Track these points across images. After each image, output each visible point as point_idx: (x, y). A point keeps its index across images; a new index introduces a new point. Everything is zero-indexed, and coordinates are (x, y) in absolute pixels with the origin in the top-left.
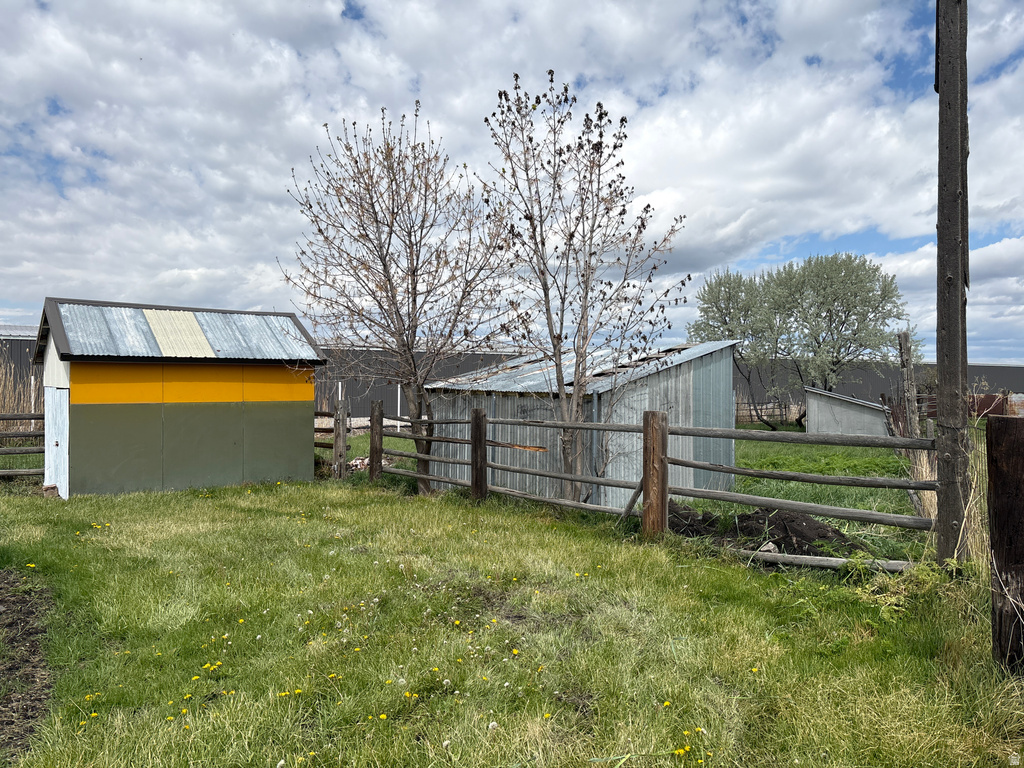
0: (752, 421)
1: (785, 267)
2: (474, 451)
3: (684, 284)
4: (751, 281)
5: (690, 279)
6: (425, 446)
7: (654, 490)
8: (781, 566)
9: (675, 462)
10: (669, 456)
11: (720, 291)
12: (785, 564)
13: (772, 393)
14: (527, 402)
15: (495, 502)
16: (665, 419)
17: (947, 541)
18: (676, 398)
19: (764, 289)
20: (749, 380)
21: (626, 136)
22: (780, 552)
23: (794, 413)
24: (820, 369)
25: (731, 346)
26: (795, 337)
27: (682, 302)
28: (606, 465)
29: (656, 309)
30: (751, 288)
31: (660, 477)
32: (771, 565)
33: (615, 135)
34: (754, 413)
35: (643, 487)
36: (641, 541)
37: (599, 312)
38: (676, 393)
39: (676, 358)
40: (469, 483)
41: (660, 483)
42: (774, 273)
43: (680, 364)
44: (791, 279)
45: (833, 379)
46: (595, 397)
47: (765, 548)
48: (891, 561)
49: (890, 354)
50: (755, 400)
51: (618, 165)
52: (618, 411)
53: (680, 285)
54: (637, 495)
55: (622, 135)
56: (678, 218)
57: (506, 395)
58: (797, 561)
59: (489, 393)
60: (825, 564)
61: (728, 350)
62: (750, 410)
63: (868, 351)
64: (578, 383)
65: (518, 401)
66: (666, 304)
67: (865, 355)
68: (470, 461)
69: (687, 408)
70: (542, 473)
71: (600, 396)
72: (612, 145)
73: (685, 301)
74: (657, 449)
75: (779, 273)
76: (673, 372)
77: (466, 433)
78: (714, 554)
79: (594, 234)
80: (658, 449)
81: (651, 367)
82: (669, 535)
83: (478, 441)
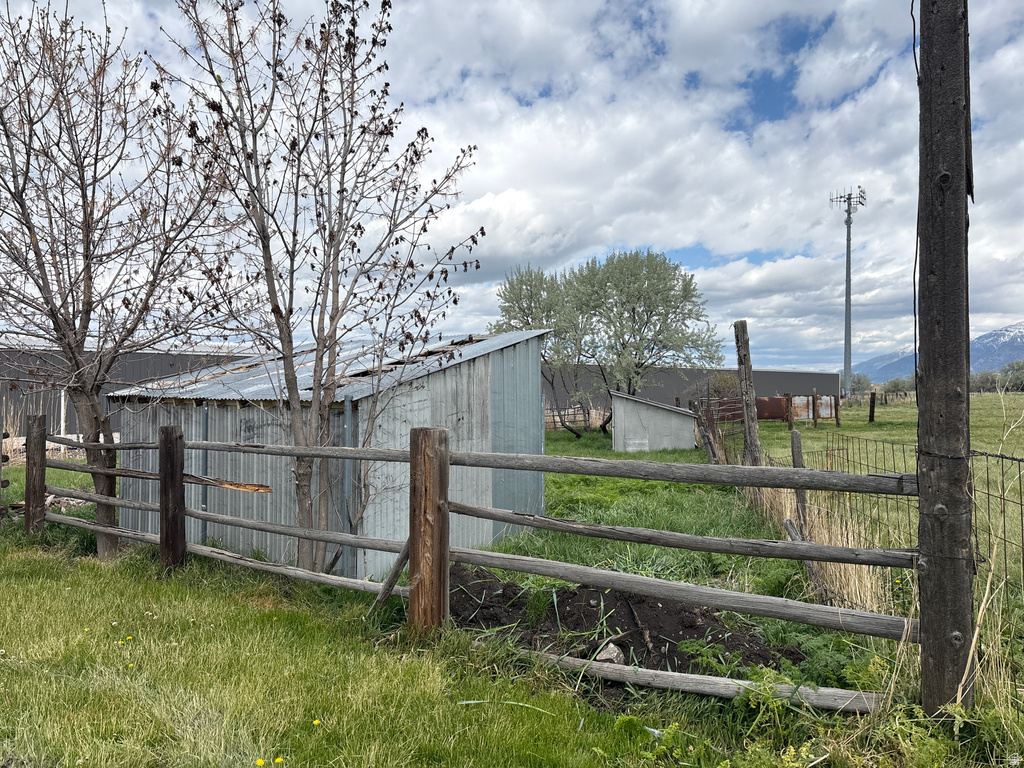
0: (555, 428)
1: (588, 263)
2: (164, 491)
3: (475, 242)
4: (552, 278)
5: (483, 234)
6: (108, 484)
7: (426, 558)
8: (632, 691)
9: (462, 510)
10: (449, 500)
11: (521, 289)
12: (639, 687)
13: (577, 398)
14: (254, 416)
15: (196, 570)
16: (444, 440)
17: (940, 667)
18: (469, 405)
19: (565, 287)
20: (552, 384)
21: (390, 28)
22: (627, 663)
23: (596, 418)
24: (626, 372)
25: (538, 336)
26: (599, 339)
27: (471, 268)
28: (364, 507)
29: (437, 276)
30: (552, 286)
31: (436, 536)
32: (615, 685)
33: (373, 25)
34: (557, 419)
35: (410, 554)
36: (404, 644)
37: (352, 278)
38: (469, 398)
39: (468, 351)
40: (156, 538)
41: (436, 543)
42: (576, 271)
43: (474, 359)
44: (595, 276)
45: (639, 383)
46: (348, 407)
47: (603, 655)
48: (823, 690)
49: (693, 356)
50: (558, 405)
51: (379, 69)
52: (385, 426)
53: (470, 242)
54: (401, 563)
55: (384, 25)
56: (466, 148)
57: (223, 404)
58: (657, 683)
59: (200, 402)
60: (707, 689)
61: (535, 341)
62: (553, 416)
63: (670, 353)
64: (324, 384)
65: (243, 414)
66: (450, 268)
67: (668, 358)
68: (157, 505)
69: (484, 418)
70: (263, 526)
71: (355, 405)
72: (369, 39)
73: (478, 267)
74: (431, 491)
75: (581, 270)
76: (464, 369)
77: (152, 461)
78: (523, 665)
79: (347, 168)
80: (433, 491)
81: (432, 363)
82: (451, 633)
83: (172, 475)
